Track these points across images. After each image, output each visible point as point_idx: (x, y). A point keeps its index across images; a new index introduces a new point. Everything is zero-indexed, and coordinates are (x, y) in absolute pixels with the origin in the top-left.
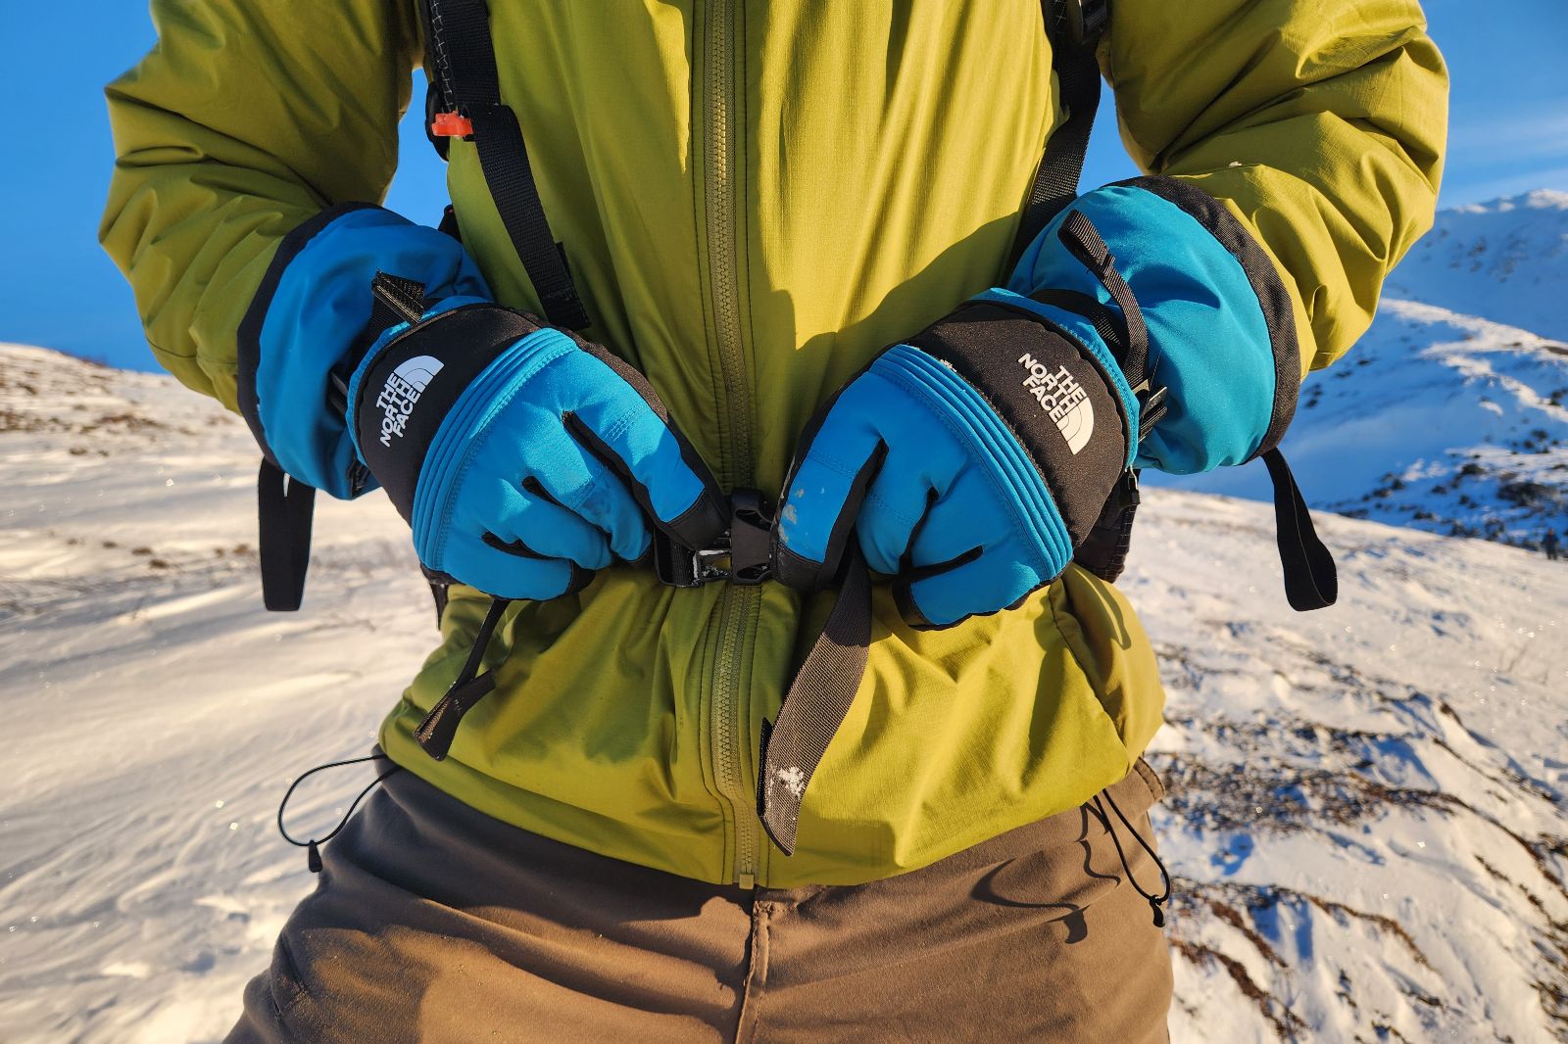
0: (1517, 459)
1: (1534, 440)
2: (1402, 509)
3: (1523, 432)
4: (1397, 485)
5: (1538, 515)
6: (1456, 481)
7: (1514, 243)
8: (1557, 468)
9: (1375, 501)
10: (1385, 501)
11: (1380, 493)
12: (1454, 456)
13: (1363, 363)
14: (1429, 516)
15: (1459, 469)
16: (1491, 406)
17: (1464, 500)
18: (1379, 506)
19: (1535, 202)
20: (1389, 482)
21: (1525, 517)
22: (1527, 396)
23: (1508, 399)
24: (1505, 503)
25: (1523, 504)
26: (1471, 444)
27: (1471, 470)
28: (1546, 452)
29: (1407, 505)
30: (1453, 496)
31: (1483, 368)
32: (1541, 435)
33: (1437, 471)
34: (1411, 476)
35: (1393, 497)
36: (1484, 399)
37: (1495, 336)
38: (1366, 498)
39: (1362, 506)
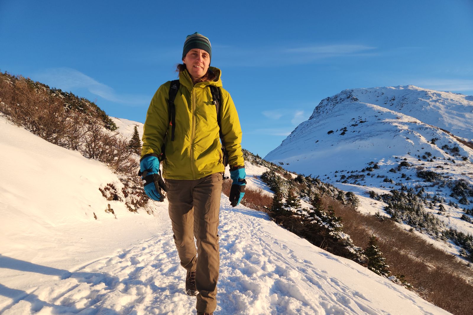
0: (421, 162)
1: (426, 156)
2: (378, 177)
3: (422, 153)
4: (376, 167)
5: (437, 186)
6: (399, 168)
7: (404, 99)
8: (437, 167)
9: (367, 172)
10: (371, 173)
11: (369, 169)
12: (396, 158)
13: (361, 122)
14: (391, 181)
15: (399, 163)
16: (409, 141)
17: (403, 176)
18: (368, 174)
19: (410, 88)
20: (372, 166)
21: (431, 186)
22: (423, 139)
23: (416, 139)
24: (420, 179)
25: (429, 180)
26: (403, 154)
27: (404, 164)
28: (431, 161)
29: (380, 175)
30: (398, 174)
31: (406, 127)
32: (429, 154)
33: (391, 163)
34: (381, 164)
35: (374, 171)
36: (408, 138)
37: (407, 119)
38: (363, 171)
39: (362, 173)
